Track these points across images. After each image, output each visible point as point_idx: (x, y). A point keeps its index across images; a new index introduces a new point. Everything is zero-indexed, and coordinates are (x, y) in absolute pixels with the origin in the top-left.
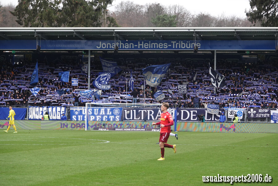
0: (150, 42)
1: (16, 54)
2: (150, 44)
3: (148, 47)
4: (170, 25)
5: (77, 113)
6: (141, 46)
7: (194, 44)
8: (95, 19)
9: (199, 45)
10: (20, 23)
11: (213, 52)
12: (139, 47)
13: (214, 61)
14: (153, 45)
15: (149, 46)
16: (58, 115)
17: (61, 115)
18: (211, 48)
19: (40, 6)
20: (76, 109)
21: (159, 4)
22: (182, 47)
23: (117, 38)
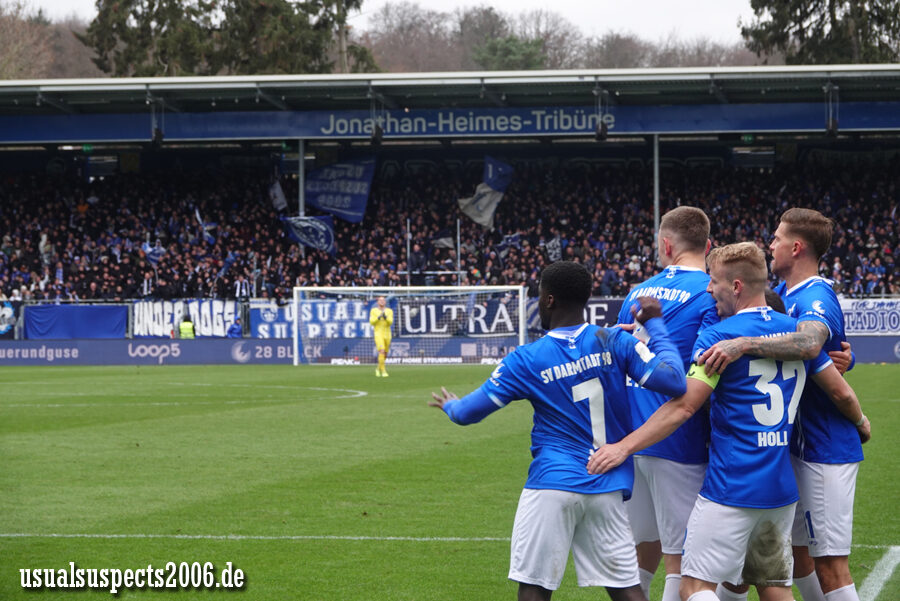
0: (471, 114)
1: (96, 153)
2: (471, 119)
3: (465, 129)
4: (527, 67)
5: (269, 317)
6: (446, 127)
7: (595, 116)
8: (315, 51)
9: (609, 118)
10: (104, 68)
11: (650, 138)
12: (441, 129)
13: (652, 163)
14: (481, 122)
15: (468, 126)
16: (218, 324)
17: (225, 322)
18: (644, 128)
19: (160, 17)
20: (267, 306)
21: (491, 9)
22: (562, 127)
23: (379, 105)
